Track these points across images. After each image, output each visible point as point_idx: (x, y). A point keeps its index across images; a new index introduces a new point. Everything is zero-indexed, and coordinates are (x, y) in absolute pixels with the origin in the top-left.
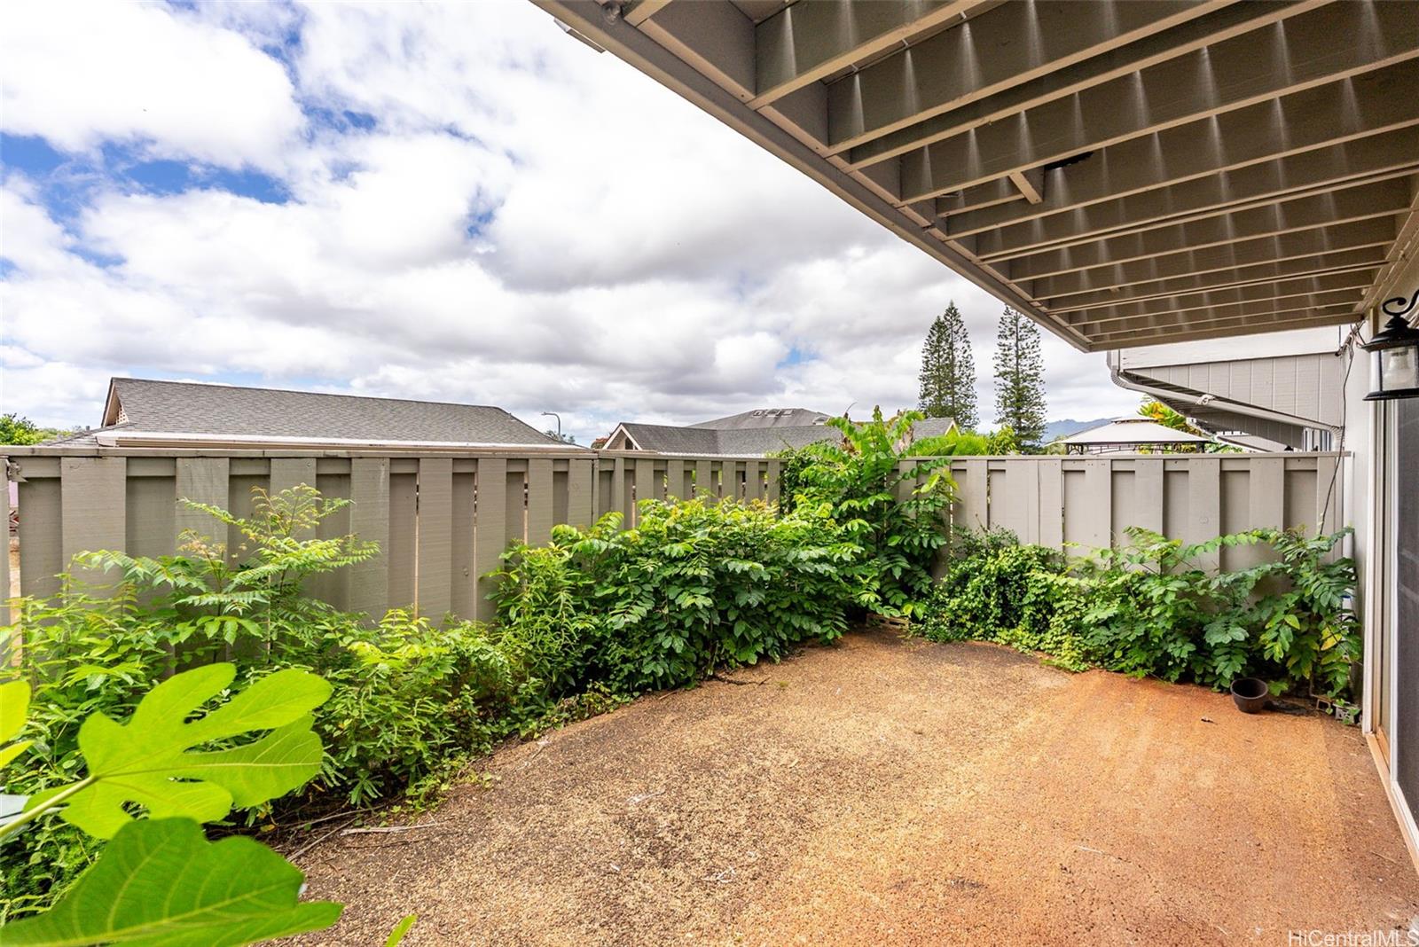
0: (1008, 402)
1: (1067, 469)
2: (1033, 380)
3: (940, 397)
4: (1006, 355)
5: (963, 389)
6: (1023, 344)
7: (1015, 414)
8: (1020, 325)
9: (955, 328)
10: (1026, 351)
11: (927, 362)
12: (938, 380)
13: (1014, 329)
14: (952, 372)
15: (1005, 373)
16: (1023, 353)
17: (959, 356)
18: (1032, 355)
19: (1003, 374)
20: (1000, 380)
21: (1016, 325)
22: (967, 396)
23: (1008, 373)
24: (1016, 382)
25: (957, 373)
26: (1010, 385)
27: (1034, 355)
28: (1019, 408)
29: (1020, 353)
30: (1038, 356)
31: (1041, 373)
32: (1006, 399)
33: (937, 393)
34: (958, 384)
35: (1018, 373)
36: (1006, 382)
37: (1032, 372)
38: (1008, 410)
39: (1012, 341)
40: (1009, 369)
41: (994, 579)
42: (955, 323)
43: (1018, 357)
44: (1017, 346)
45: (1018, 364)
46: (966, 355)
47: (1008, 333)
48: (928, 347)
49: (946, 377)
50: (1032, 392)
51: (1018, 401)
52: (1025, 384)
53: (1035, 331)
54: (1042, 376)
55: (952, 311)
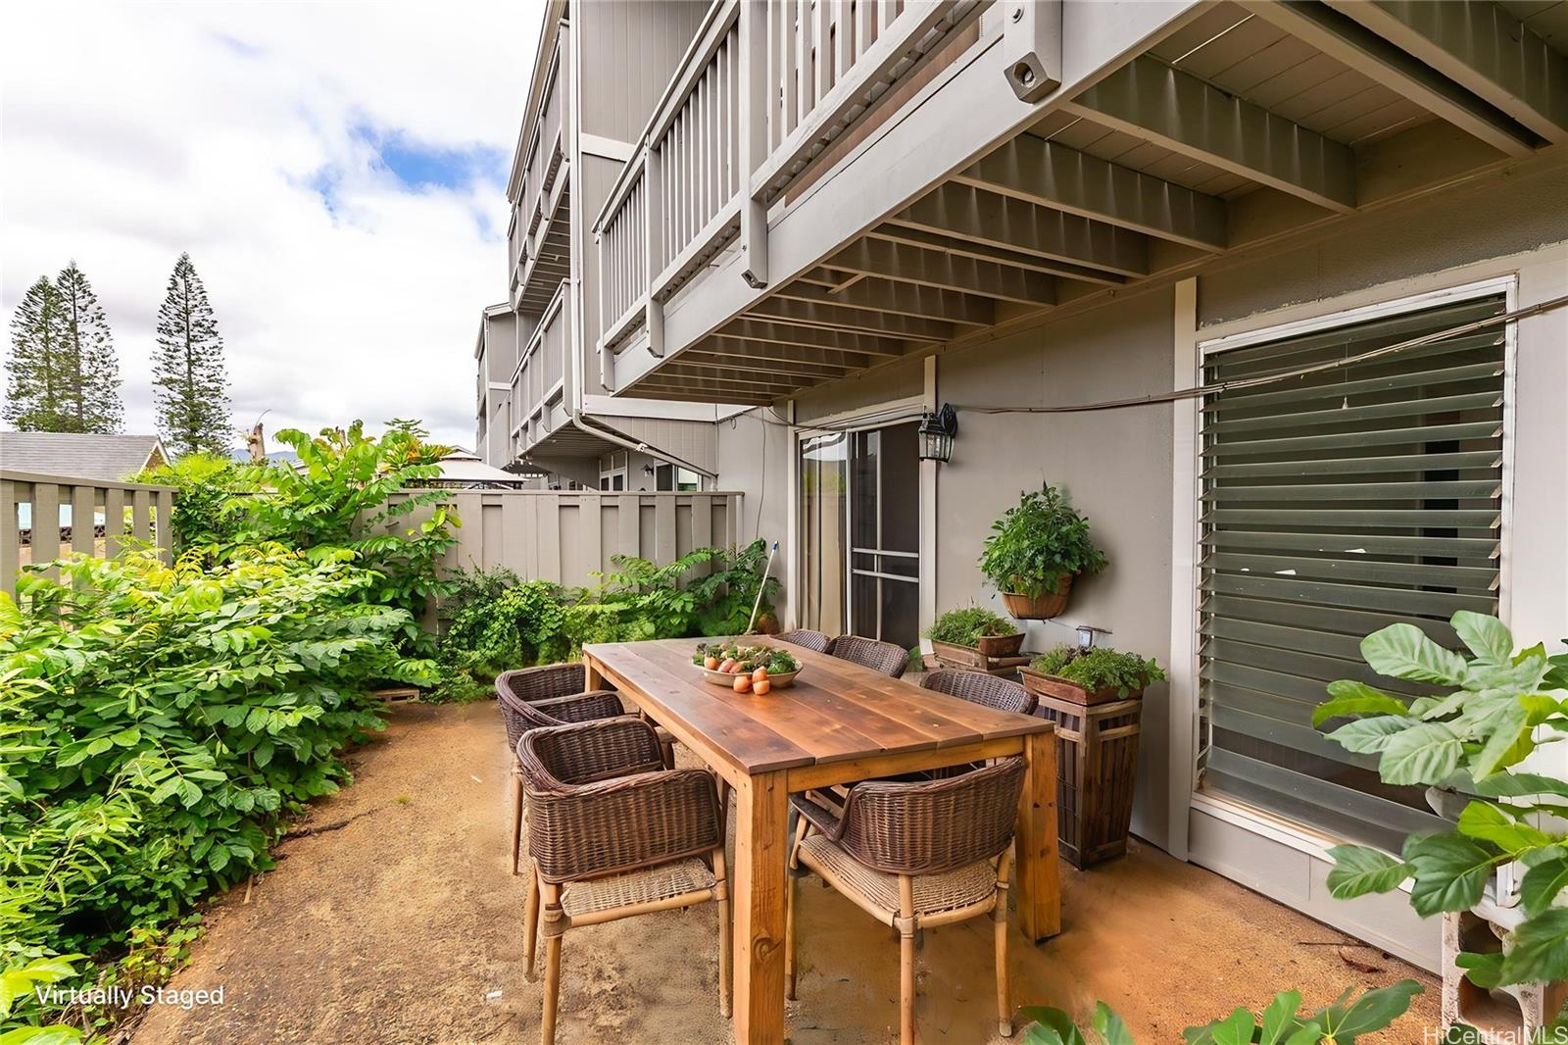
0: (176, 421)
1: (563, 504)
2: (214, 396)
3: (52, 400)
4: (171, 357)
5: (98, 394)
6: (196, 346)
7: (187, 438)
8: (192, 319)
9: (81, 303)
10: (203, 357)
11: (21, 344)
12: (44, 372)
13: (184, 324)
14: (78, 367)
15: (171, 381)
16: (199, 359)
17: (88, 345)
18: (211, 364)
19: (168, 382)
20: (163, 389)
21: (187, 322)
22: (105, 405)
23: (176, 381)
24: (189, 396)
25: (85, 368)
26: (179, 398)
27: (215, 364)
28: (194, 430)
29: (193, 358)
30: (221, 366)
31: (226, 388)
32: (172, 416)
33: (44, 394)
34: (87, 385)
35: (191, 384)
36: (173, 394)
37: (212, 386)
38: (178, 430)
39: (181, 339)
40: (175, 377)
41: (513, 621)
42: (79, 294)
43: (191, 363)
44: (188, 347)
45: (190, 372)
46: (101, 345)
47: (173, 328)
48: (24, 320)
49: (64, 371)
50: (213, 411)
51: (192, 420)
52: (201, 399)
53: (215, 334)
54: (226, 392)
55: (72, 275)
